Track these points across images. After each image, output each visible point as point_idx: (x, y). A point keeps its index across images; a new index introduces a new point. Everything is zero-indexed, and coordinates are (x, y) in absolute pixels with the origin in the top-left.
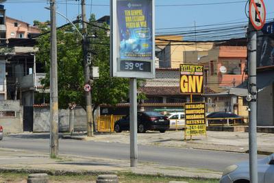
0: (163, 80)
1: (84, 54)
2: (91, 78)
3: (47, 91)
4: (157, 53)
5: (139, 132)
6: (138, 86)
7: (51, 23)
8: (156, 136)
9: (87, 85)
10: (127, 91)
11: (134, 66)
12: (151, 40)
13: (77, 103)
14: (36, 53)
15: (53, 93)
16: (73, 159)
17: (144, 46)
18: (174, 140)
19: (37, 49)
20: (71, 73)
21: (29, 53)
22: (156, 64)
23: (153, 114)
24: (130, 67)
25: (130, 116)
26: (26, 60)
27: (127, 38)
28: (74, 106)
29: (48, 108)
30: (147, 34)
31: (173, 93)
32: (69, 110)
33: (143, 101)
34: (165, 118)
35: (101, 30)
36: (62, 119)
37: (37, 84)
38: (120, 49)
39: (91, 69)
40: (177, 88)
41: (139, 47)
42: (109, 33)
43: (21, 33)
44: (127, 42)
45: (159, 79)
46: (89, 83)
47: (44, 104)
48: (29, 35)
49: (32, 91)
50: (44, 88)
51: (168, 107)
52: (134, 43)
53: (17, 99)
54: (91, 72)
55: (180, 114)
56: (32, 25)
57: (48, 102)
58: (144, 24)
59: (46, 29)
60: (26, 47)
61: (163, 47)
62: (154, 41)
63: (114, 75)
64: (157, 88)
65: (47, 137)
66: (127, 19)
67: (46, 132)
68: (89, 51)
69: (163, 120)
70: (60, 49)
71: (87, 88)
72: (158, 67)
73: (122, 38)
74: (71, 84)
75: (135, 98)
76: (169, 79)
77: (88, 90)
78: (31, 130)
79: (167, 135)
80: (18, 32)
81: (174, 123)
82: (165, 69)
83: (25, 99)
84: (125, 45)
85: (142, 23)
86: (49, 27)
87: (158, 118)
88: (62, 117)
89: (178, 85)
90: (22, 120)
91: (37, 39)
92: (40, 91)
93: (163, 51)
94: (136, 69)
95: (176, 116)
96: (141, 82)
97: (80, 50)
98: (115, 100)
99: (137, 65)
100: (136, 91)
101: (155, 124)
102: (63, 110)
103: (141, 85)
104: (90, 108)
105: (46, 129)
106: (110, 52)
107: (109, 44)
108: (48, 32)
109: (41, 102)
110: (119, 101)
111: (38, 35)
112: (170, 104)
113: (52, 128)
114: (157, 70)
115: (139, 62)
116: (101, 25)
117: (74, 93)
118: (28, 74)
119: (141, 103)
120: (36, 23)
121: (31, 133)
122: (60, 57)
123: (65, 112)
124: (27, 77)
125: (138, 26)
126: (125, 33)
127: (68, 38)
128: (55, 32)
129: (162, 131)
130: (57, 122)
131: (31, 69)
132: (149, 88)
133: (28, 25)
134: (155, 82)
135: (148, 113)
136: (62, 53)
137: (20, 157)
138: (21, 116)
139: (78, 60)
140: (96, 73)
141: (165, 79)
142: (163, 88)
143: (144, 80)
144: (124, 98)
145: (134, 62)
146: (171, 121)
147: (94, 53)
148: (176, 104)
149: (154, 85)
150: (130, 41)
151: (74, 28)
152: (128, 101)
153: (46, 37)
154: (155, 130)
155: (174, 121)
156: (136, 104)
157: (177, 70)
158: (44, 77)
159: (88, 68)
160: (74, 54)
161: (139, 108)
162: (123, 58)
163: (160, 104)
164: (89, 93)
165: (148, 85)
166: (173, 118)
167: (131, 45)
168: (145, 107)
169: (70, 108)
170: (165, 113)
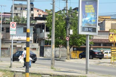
0: (101, 36)
1: (67, 24)
2: (69, 34)
3: (50, 40)
4: (99, 24)
5: (90, 59)
6: (90, 38)
7: (52, 10)
8: (98, 61)
9: (68, 38)
10: (85, 40)
11: (88, 30)
12: (97, 18)
13: (63, 45)
14: (46, 23)
15: (52, 41)
16: (61, 69)
17: (93, 21)
18: (106, 63)
19: (46, 22)
20: (60, 32)
21: (43, 23)
22: (98, 29)
23: (96, 51)
24: (86, 30)
25: (86, 51)
26: (42, 26)
27: (86, 17)
28: (62, 46)
29: (50, 47)
30: (95, 15)
31: (106, 42)
32: (59, 48)
33: (92, 45)
34: (102, 53)
35: (74, 13)
36: (56, 52)
37: (46, 36)
38: (82, 22)
39: (69, 30)
40: (108, 40)
41: (91, 21)
42: (77, 15)
43: (40, 15)
44: (85, 19)
45: (99, 36)
46: (68, 37)
47: (49, 45)
48: (43, 16)
49: (43, 40)
50: (49, 38)
51: (103, 48)
52: (89, 19)
53: (38, 43)
54: (69, 32)
55: (109, 51)
56: (44, 11)
57: (50, 44)
58: (93, 11)
59: (50, 13)
60: (42, 21)
61: (102, 21)
62: (98, 19)
63: (79, 33)
64: (99, 40)
65: (50, 59)
66: (86, 9)
67: (49, 57)
68: (69, 23)
69: (101, 54)
70: (56, 22)
71: (67, 39)
72: (99, 30)
73: (83, 17)
74: (61, 37)
75: (89, 44)
76: (104, 36)
77: (67, 40)
78: (43, 56)
79: (103, 60)
80: (39, 14)
81: (106, 55)
82: (103, 31)
83: (41, 43)
84: (85, 20)
85: (92, 11)
86: (52, 12)
87: (99, 53)
88: (56, 51)
89: (108, 38)
90: (39, 52)
91: (47, 17)
92: (47, 40)
93: (102, 23)
94: (89, 31)
95: (107, 52)
96: (91, 36)
97: (65, 22)
98: (79, 44)
99: (90, 29)
100: (89, 41)
101: (97, 55)
102: (57, 48)
103: (91, 38)
104: (68, 47)
105: (49, 56)
106: (78, 23)
107: (77, 20)
108: (51, 14)
109: (48, 44)
110: (81, 45)
111: (47, 16)
112: (104, 47)
113: (52, 56)
114: (98, 31)
115: (91, 28)
116: (74, 11)
117: (61, 41)
118: (42, 32)
119: (91, 46)
120: (46, 10)
121: (43, 58)
122: (56, 25)
123: (58, 49)
124: (42, 33)
125: (91, 12)
126: (85, 15)
127: (59, 17)
128: (54, 14)
129: (101, 59)
130: (54, 53)
131: (43, 30)
132: (95, 39)
133: (43, 11)
134: (97, 37)
135: (94, 51)
136: (57, 23)
137: (38, 67)
138: (39, 50)
139: (64, 27)
140: (71, 32)
141: (102, 36)
142: (101, 40)
143: (93, 36)
144: (83, 43)
145: (89, 28)
146: (105, 54)
147: (71, 24)
148: (107, 47)
149: (97, 38)
150: (87, 19)
151: (62, 12)
152: (85, 45)
153: (50, 16)
154: (97, 58)
155: (106, 54)
156: (89, 46)
157: (108, 32)
158: (49, 34)
159: (68, 30)
160: (62, 24)
161: (90, 48)
162: (84, 26)
163: (100, 47)
164: (68, 41)
165: (94, 38)
166: (105, 53)
167: (87, 20)
168: (93, 48)
169: (60, 47)
170: (102, 51)
